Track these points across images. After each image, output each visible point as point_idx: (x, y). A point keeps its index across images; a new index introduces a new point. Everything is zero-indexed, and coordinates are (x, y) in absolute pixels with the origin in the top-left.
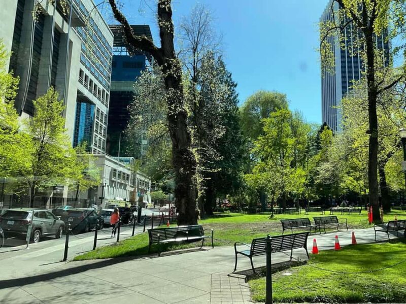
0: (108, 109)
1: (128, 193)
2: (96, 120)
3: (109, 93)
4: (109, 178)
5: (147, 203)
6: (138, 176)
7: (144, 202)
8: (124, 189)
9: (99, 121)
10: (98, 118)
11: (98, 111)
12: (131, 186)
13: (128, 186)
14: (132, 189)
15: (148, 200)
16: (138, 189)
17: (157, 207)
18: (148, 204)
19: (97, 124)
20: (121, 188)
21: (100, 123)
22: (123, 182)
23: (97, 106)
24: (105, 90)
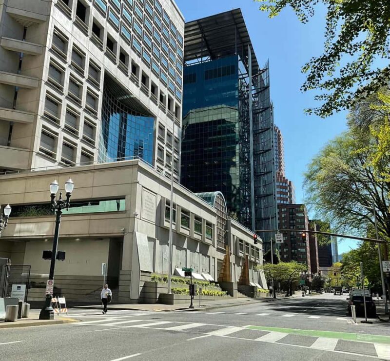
0: (181, 129)
1: (214, 264)
2: (157, 141)
3: (181, 105)
4: (154, 220)
5: (259, 286)
6: (234, 231)
7: (252, 284)
8: (200, 252)
9: (164, 146)
10: (162, 140)
11: (162, 128)
12: (218, 250)
13: (211, 248)
14: (221, 256)
15: (260, 283)
16: (238, 258)
17: (280, 296)
18: (262, 290)
19: (161, 150)
20: (194, 251)
21: (166, 148)
22: (196, 236)
23: (158, 119)
24: (173, 97)
